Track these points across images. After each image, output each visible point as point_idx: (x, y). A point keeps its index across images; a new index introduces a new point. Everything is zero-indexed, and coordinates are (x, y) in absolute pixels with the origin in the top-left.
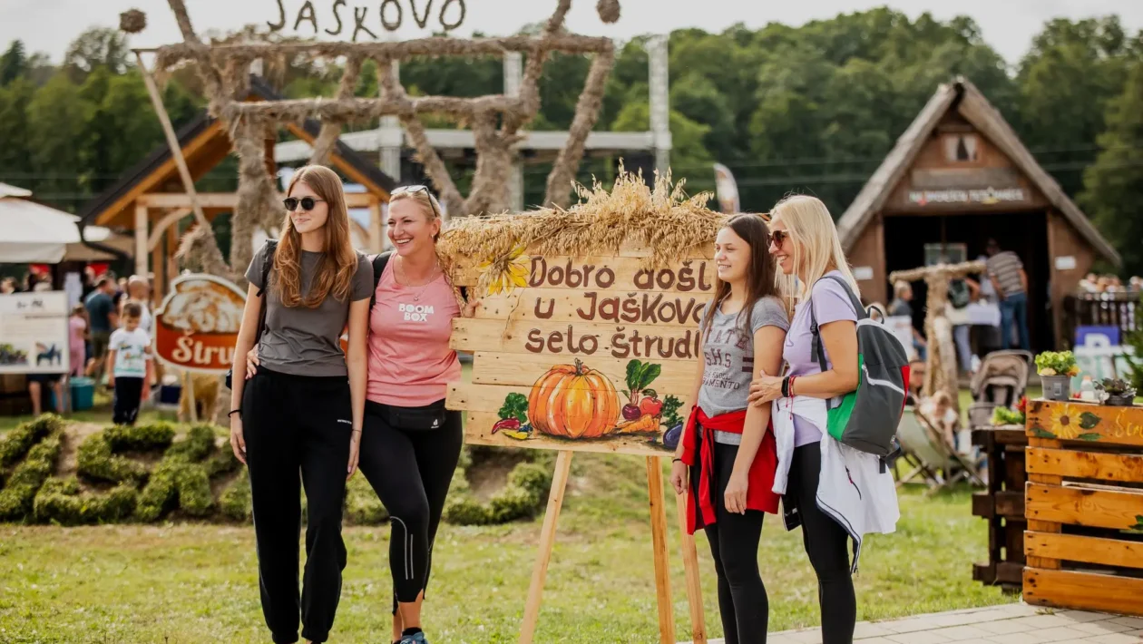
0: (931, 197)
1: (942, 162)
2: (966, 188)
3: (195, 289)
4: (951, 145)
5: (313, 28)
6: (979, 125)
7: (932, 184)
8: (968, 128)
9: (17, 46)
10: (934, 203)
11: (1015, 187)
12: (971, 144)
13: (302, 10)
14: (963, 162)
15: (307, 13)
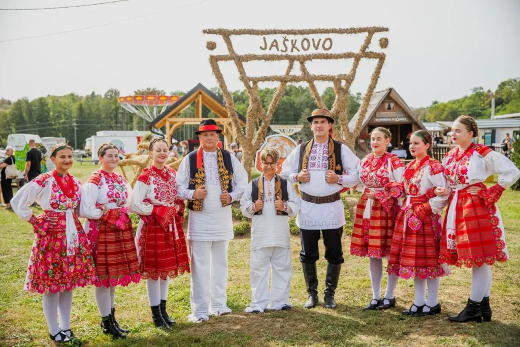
0: (381, 120)
1: (384, 110)
2: (391, 118)
3: (275, 140)
4: (386, 105)
5: (276, 50)
6: (395, 100)
7: (381, 116)
8: (392, 101)
9: (93, 92)
10: (382, 121)
11: (404, 117)
12: (392, 105)
13: (273, 43)
14: (389, 110)
15: (275, 44)
